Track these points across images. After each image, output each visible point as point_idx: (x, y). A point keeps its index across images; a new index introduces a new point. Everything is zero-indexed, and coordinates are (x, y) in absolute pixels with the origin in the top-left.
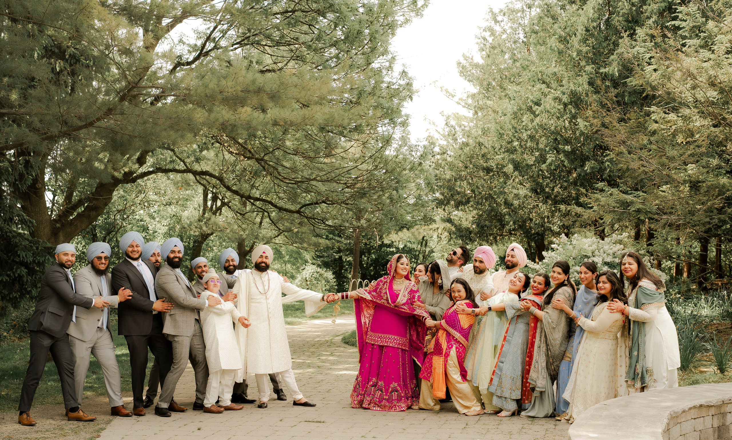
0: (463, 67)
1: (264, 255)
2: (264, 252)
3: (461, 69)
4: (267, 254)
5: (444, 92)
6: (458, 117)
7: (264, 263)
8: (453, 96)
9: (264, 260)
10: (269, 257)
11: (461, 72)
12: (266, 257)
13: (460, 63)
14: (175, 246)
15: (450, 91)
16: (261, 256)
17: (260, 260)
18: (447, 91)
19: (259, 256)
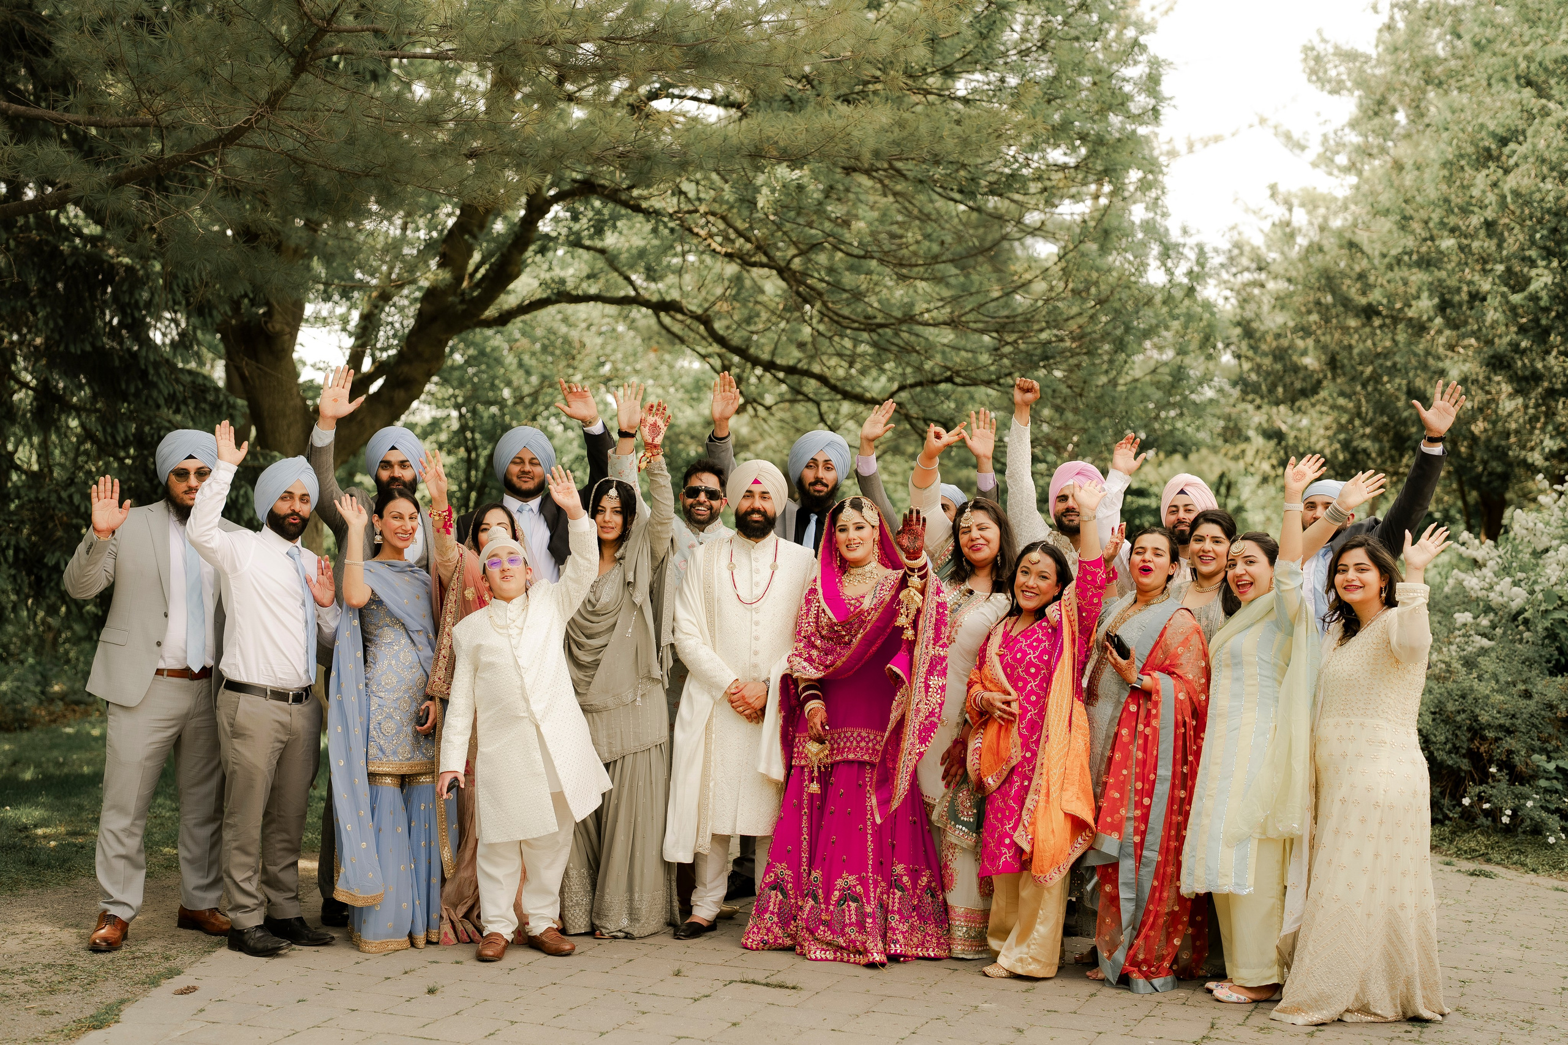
0: (1318, 59)
1: (757, 489)
2: (756, 482)
3: (1312, 63)
4: (766, 486)
5: (1283, 139)
6: (1311, 202)
7: (758, 511)
8: (1303, 148)
9: (758, 503)
10: (772, 494)
11: (1313, 72)
12: (764, 495)
13: (1313, 49)
14: (393, 448)
15: (1296, 135)
16: (750, 494)
17: (746, 505)
18: (1288, 137)
19: (743, 493)
